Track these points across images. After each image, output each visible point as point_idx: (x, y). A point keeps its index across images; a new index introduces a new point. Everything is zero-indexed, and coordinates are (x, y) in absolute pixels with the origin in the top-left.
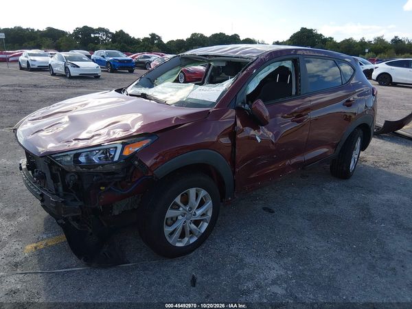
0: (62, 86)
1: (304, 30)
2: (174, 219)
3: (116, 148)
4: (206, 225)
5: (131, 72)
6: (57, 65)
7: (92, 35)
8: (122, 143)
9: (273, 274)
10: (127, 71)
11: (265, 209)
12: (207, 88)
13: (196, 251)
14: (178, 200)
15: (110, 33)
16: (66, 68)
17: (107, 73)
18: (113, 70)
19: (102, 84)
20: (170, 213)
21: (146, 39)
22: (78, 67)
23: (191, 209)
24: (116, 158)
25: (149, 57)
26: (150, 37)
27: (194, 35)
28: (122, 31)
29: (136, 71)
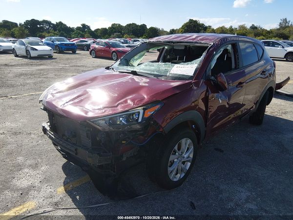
0: (27, 65)
1: (191, 21)
2: (172, 162)
3: (139, 112)
4: (189, 164)
5: (74, 52)
6: (19, 49)
7: (38, 26)
8: (144, 109)
9: (244, 196)
10: (71, 52)
11: (216, 149)
12: (182, 66)
13: (184, 183)
14: (176, 148)
15: (52, 24)
16: (27, 51)
17: (56, 54)
18: (61, 52)
19: (56, 62)
20: (172, 158)
21: (78, 28)
22: (36, 50)
23: (182, 153)
24: (140, 120)
25: (87, 42)
26: (81, 26)
27: (113, 25)
28: (61, 22)
29: (78, 52)
